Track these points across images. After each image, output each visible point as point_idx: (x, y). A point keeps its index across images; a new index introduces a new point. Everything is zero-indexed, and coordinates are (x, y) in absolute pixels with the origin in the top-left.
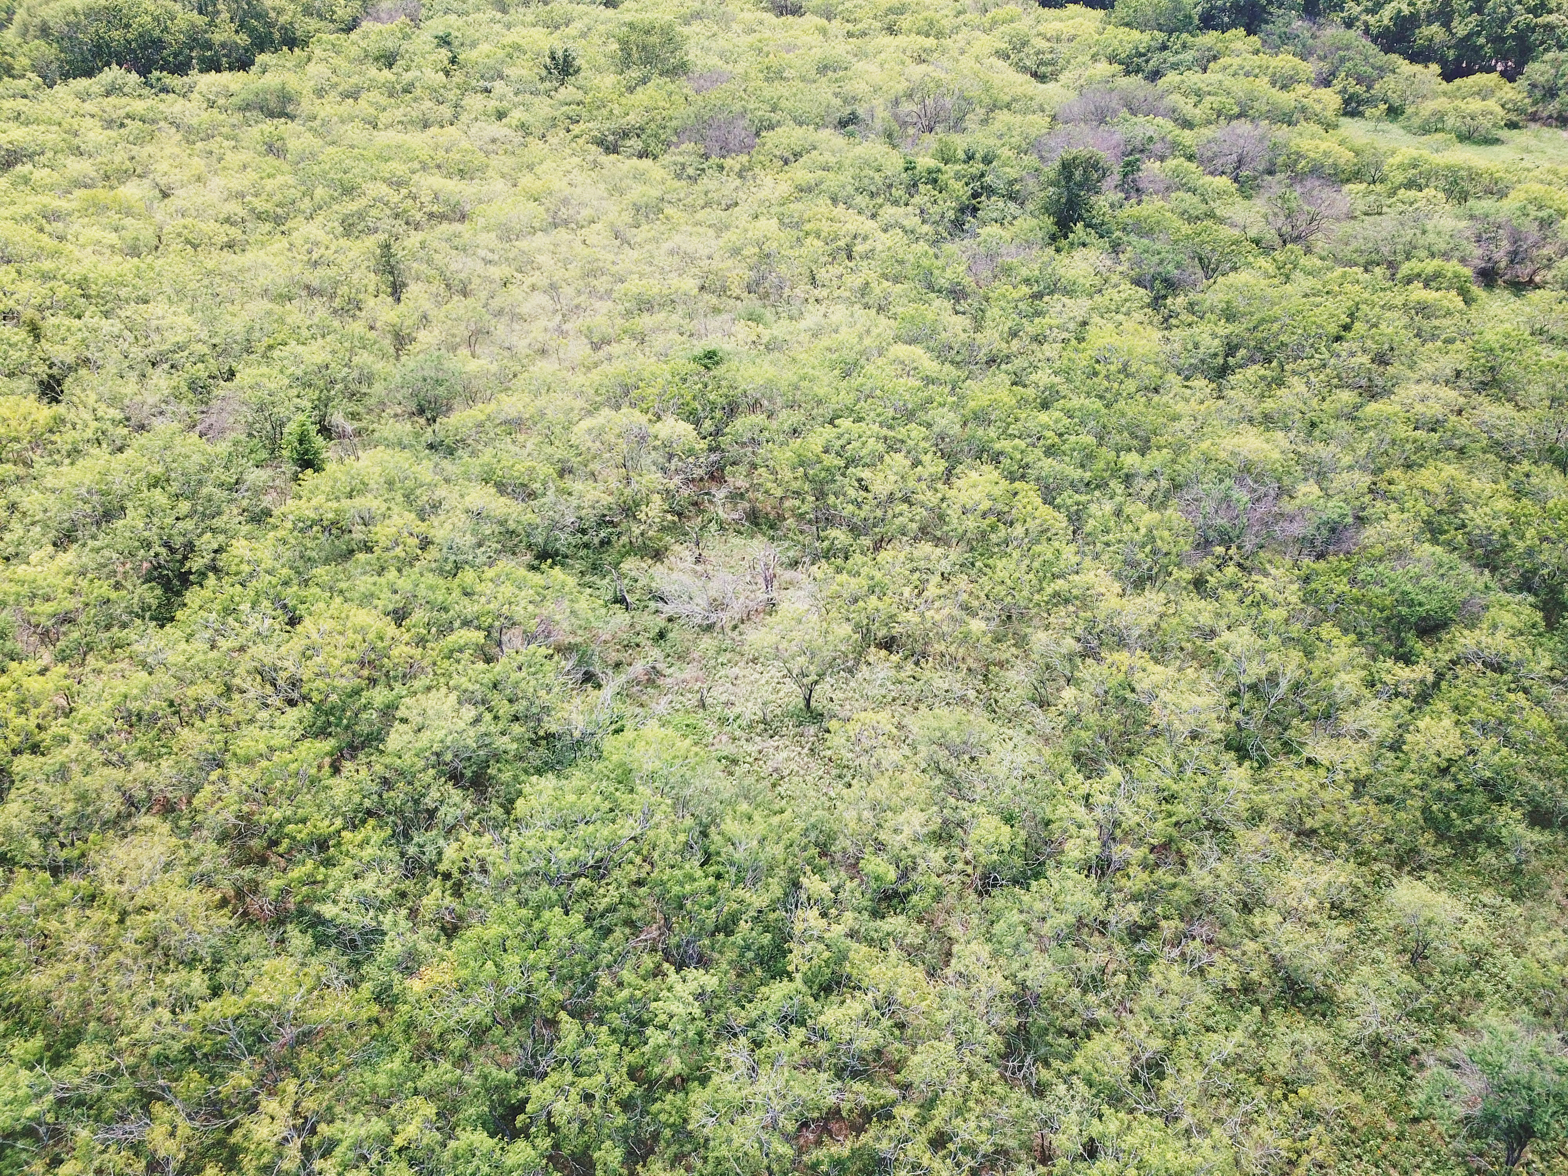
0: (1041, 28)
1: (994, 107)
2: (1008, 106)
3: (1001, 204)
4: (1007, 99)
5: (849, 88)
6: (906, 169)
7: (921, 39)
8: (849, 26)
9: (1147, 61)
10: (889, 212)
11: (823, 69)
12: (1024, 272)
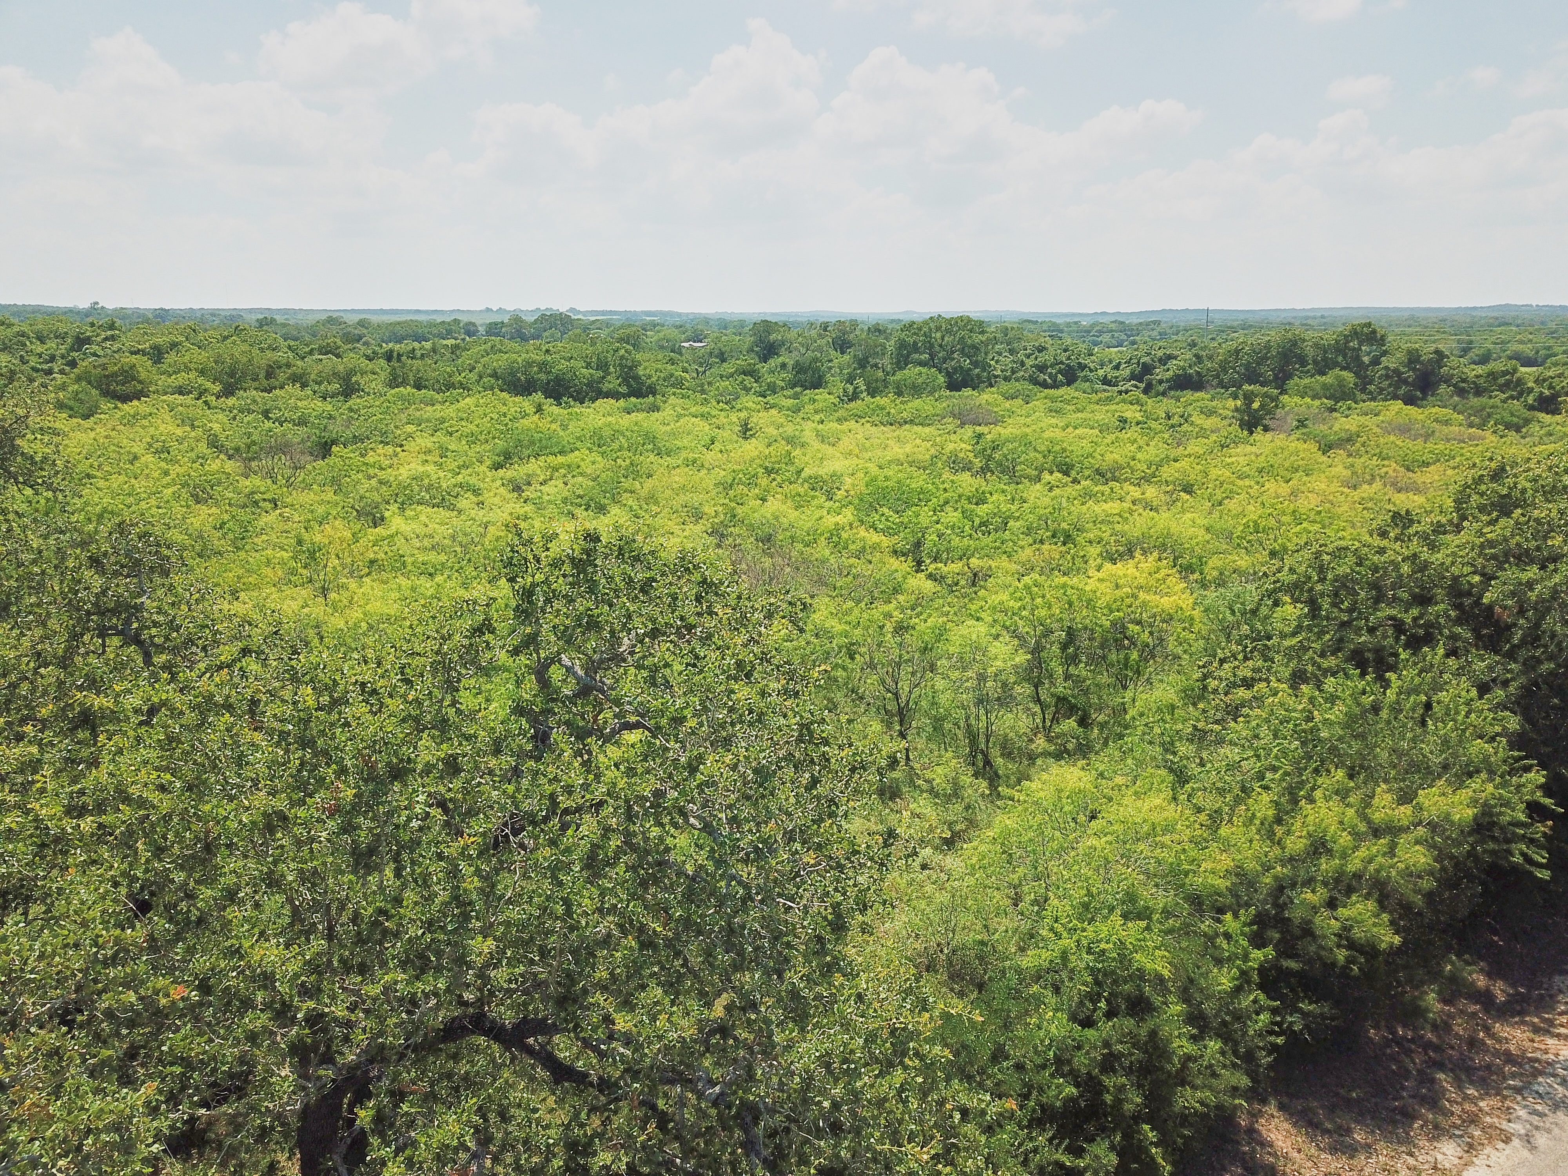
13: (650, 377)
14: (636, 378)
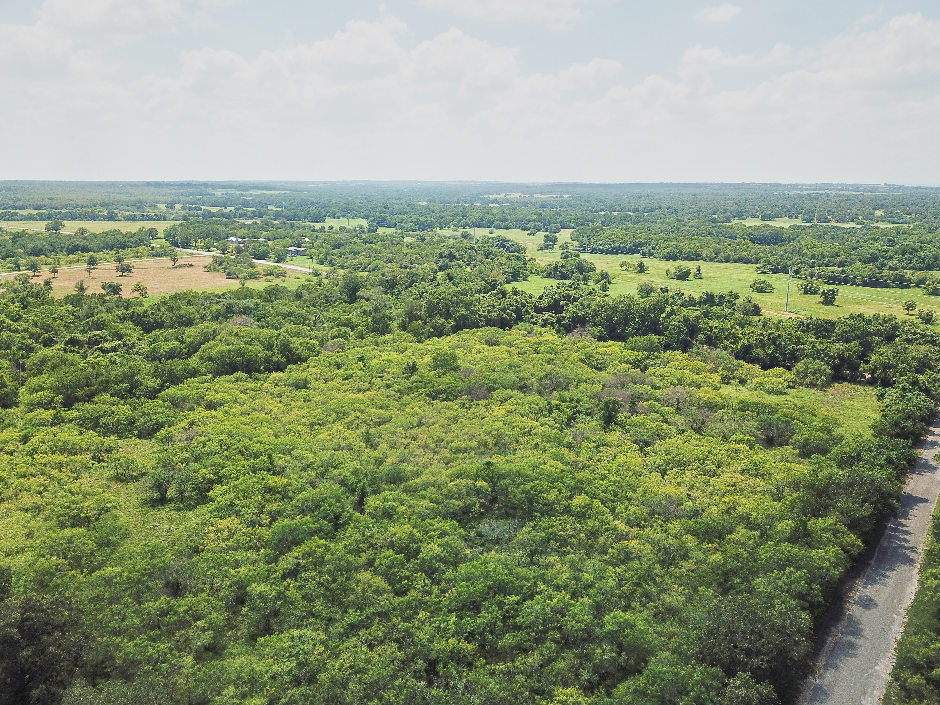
0: (598, 350)
1: (580, 381)
2: (586, 381)
3: (584, 417)
4: (585, 378)
5: (522, 374)
6: (548, 405)
7: (548, 355)
8: (519, 350)
9: (642, 363)
10: (542, 419)
11: (511, 367)
12: (593, 439)
13: (297, 349)
14: (290, 351)
